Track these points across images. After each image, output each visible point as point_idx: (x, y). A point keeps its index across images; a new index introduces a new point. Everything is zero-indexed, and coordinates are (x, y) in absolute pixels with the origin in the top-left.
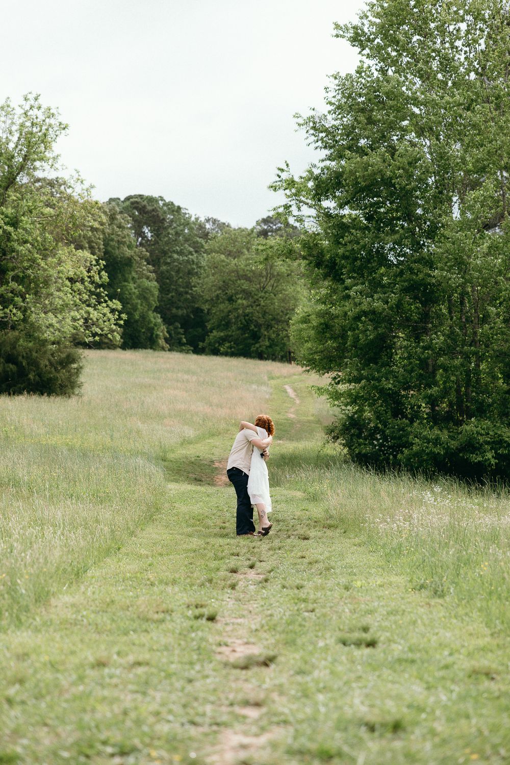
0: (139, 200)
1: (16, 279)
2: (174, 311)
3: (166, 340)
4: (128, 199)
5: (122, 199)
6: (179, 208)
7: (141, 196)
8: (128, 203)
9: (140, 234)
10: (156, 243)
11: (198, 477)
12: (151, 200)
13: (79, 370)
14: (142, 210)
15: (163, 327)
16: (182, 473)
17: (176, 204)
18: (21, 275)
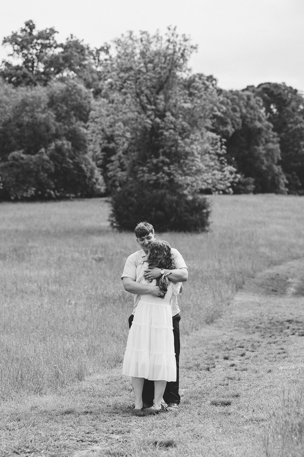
0: (268, 86)
1: (164, 154)
2: (292, 164)
3: (287, 186)
4: (260, 86)
5: (256, 86)
6: (296, 91)
7: (269, 83)
8: (260, 89)
9: (269, 110)
10: (279, 117)
11: (275, 289)
12: (276, 86)
13: (208, 214)
14: (271, 94)
15: (283, 176)
16: (264, 286)
17: (294, 88)
18: (168, 151)
